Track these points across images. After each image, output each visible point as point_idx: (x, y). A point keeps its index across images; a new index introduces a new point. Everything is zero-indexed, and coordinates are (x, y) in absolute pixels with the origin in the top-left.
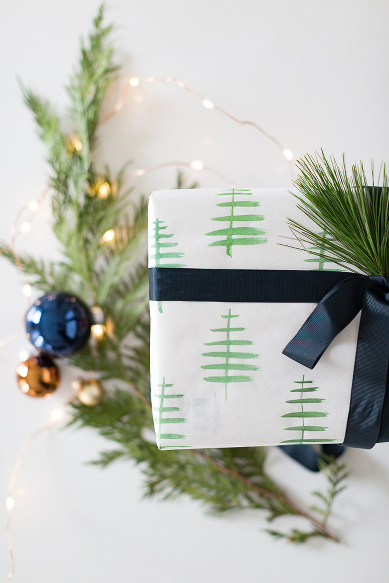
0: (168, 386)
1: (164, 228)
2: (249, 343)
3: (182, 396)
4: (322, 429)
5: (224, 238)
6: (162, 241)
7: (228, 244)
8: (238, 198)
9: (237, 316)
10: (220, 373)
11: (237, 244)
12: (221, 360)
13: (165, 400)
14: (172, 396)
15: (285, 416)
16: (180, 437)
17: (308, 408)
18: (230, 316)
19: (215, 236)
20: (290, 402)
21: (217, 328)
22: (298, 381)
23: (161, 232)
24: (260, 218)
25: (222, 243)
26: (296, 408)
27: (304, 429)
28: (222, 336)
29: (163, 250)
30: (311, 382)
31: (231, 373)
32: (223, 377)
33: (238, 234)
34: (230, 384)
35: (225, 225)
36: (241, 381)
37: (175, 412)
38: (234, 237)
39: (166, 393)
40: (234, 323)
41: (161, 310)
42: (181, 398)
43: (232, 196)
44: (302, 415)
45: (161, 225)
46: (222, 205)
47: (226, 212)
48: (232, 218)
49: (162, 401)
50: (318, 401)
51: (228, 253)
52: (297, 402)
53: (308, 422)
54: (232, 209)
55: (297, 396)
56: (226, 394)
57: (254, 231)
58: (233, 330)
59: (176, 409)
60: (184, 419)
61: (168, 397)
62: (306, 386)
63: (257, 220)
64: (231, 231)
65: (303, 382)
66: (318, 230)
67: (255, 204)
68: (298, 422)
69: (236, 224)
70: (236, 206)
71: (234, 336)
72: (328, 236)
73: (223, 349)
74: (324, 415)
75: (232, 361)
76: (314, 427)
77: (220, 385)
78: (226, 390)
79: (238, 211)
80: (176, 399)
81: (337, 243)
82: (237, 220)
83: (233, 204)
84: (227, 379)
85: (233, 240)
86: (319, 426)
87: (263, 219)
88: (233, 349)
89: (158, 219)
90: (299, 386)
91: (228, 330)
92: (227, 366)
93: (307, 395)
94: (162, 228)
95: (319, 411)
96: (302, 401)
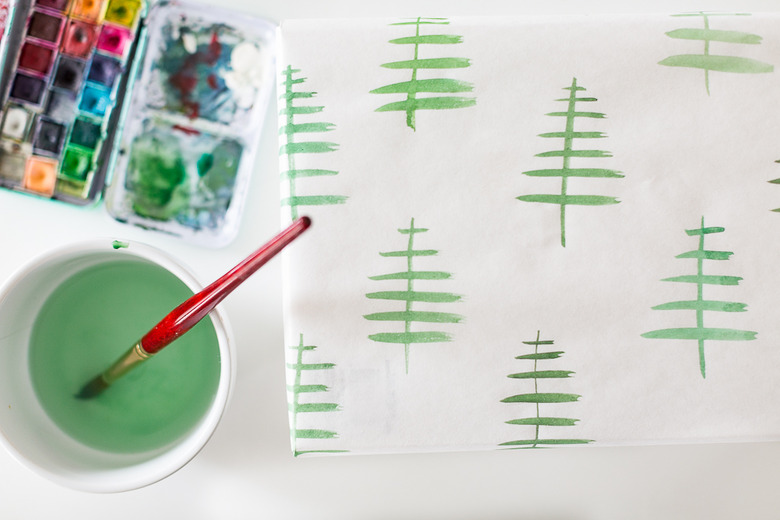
0: (307, 348)
1: (301, 81)
2: (446, 276)
3: (332, 365)
4: (569, 422)
5: (402, 97)
6: (296, 103)
7: (410, 107)
8: (425, 30)
9: (425, 230)
10: (397, 327)
11: (424, 107)
12: (399, 306)
13: (303, 372)
14: (316, 366)
15: (507, 400)
16: (329, 435)
17: (546, 386)
18: (412, 231)
19: (386, 95)
20: (516, 376)
21: (390, 251)
22: (528, 341)
23: (295, 88)
24: (464, 64)
25: (399, 106)
26: (526, 387)
27: (539, 422)
28: (399, 265)
29: (298, 119)
30: (551, 342)
31: (415, 327)
32: (402, 335)
33: (425, 90)
34: (412, 346)
35: (404, 75)
36: (431, 341)
37: (321, 393)
38: (419, 96)
39: (305, 361)
40: (420, 242)
42: (330, 370)
43: (415, 26)
44: (536, 399)
45: (295, 76)
46: (398, 41)
47: (405, 53)
48: (415, 64)
49: (299, 375)
50: (563, 374)
51: (409, 122)
52: (528, 377)
53: (547, 410)
54: (416, 48)
55: (528, 366)
56: (407, 362)
57: (452, 86)
58: (418, 253)
59: (322, 388)
60: (335, 406)
61: (308, 367)
62: (543, 349)
63: (458, 66)
64: (414, 85)
65: (537, 343)
67: (455, 40)
68: (529, 410)
69: (423, 74)
70: (422, 42)
71: (419, 264)
73: (400, 285)
74: (573, 398)
75: (417, 306)
76: (555, 419)
77: (399, 347)
78: (406, 355)
79: (427, 51)
80: (321, 372)
82: (424, 67)
83: (417, 40)
84: (408, 338)
85: (417, 101)
86: (565, 417)
87: (468, 65)
88: (419, 286)
89: (289, 66)
90: (531, 350)
91: (409, 254)
92: (407, 316)
93: (544, 365)
94: (297, 81)
95: (565, 392)
96: (536, 375)
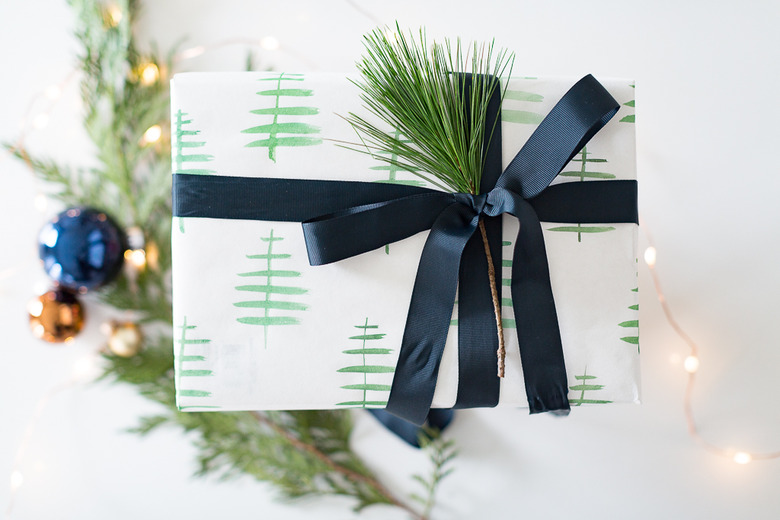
0: (190, 327)
1: (189, 122)
2: (297, 274)
3: (208, 341)
5: (266, 136)
6: (185, 138)
7: (271, 144)
8: (285, 85)
9: (281, 239)
10: (259, 312)
11: (282, 144)
12: (260, 296)
13: (186, 345)
14: (195, 341)
15: (342, 370)
16: (205, 394)
17: (371, 360)
18: (271, 239)
19: (254, 134)
20: (349, 352)
21: (254, 254)
22: (359, 325)
23: (184, 127)
24: (313, 112)
25: (263, 143)
26: (356, 360)
27: (366, 388)
28: (262, 265)
29: (186, 151)
30: (376, 327)
31: (273, 313)
32: (262, 319)
33: (283, 131)
34: (270, 328)
35: (268, 120)
36: (284, 324)
37: (199, 362)
38: (279, 135)
39: (187, 338)
40: (277, 248)
41: (182, 229)
42: (206, 345)
43: (277, 81)
44: (364, 370)
45: (184, 119)
46: (264, 93)
47: (269, 102)
48: (276, 111)
49: (183, 348)
50: (385, 351)
51: (271, 156)
52: (358, 353)
53: (372, 379)
54: (277, 100)
55: (358, 345)
56: (266, 340)
57: (305, 129)
58: (275, 256)
59: (200, 358)
60: (210, 372)
61: (190, 342)
62: (370, 332)
63: (309, 113)
64: (275, 127)
65: (366, 327)
66: (389, 129)
67: (307, 93)
68: (358, 379)
69: (282, 119)
70: (282, 94)
71: (276, 265)
72: (402, 138)
73: (262, 281)
75: (274, 297)
76: (379, 385)
77: (260, 328)
78: (265, 334)
79: (285, 102)
80: (200, 345)
81: (413, 146)
82: (283, 113)
83: (278, 93)
84: (268, 321)
85: (277, 140)
86: (386, 384)
87: (317, 113)
88: (276, 281)
89: (180, 111)
90: (361, 332)
91: (269, 257)
92: (267, 304)
93: (371, 344)
94: (186, 122)
96: (364, 352)
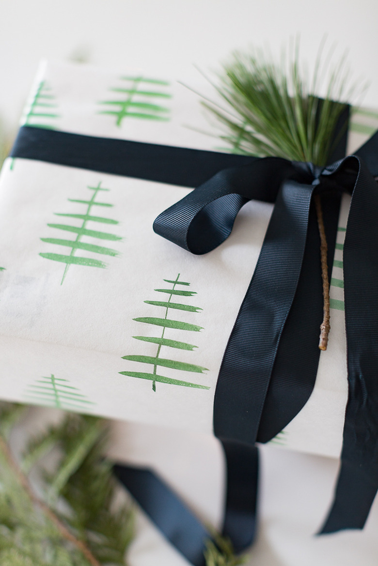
2: (114, 222)
3: (2, 269)
4: (189, 347)
5: (117, 108)
6: (41, 101)
7: (120, 116)
9: (107, 190)
10: (65, 250)
11: (131, 116)
12: (71, 236)
15: (139, 320)
17: (174, 315)
18: (98, 189)
20: (151, 303)
22: (169, 280)
23: (43, 92)
26: (158, 312)
27: (162, 342)
28: (81, 209)
30: (187, 284)
31: (79, 253)
32: (66, 257)
33: (135, 108)
34: (73, 267)
36: (89, 265)
38: (130, 110)
40: (100, 197)
41: (12, 168)
44: (164, 323)
47: (128, 85)
48: (132, 91)
50: (192, 309)
51: (118, 124)
52: (161, 305)
53: (171, 334)
54: (136, 84)
55: (164, 297)
56: (64, 277)
58: (97, 204)
62: (178, 287)
64: (128, 103)
65: (176, 283)
66: (238, 119)
67: (166, 84)
68: (156, 331)
69: (136, 98)
71: (95, 211)
72: (249, 128)
73: (78, 223)
74: (196, 329)
75: (85, 239)
76: (177, 343)
77: (62, 265)
78: (65, 272)
81: (261, 137)
84: (72, 260)
85: (127, 113)
86: (186, 342)
87: (170, 97)
88: (90, 225)
90: (170, 286)
91: (91, 203)
92: (75, 244)
93: (177, 299)
94: (47, 89)
95: (190, 323)
96: (168, 305)
